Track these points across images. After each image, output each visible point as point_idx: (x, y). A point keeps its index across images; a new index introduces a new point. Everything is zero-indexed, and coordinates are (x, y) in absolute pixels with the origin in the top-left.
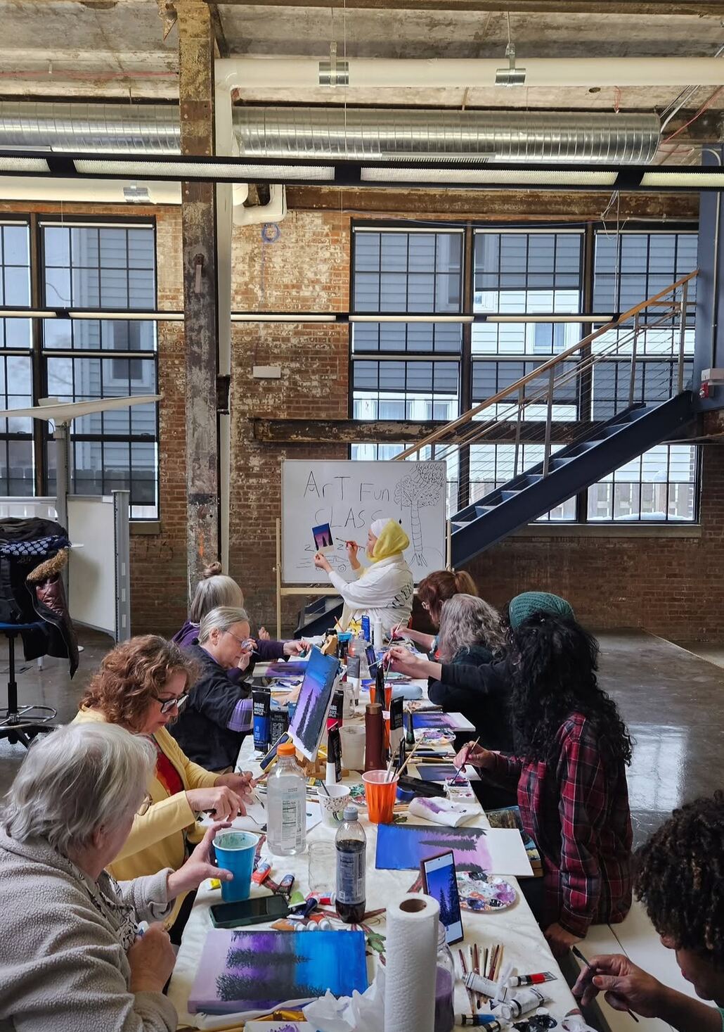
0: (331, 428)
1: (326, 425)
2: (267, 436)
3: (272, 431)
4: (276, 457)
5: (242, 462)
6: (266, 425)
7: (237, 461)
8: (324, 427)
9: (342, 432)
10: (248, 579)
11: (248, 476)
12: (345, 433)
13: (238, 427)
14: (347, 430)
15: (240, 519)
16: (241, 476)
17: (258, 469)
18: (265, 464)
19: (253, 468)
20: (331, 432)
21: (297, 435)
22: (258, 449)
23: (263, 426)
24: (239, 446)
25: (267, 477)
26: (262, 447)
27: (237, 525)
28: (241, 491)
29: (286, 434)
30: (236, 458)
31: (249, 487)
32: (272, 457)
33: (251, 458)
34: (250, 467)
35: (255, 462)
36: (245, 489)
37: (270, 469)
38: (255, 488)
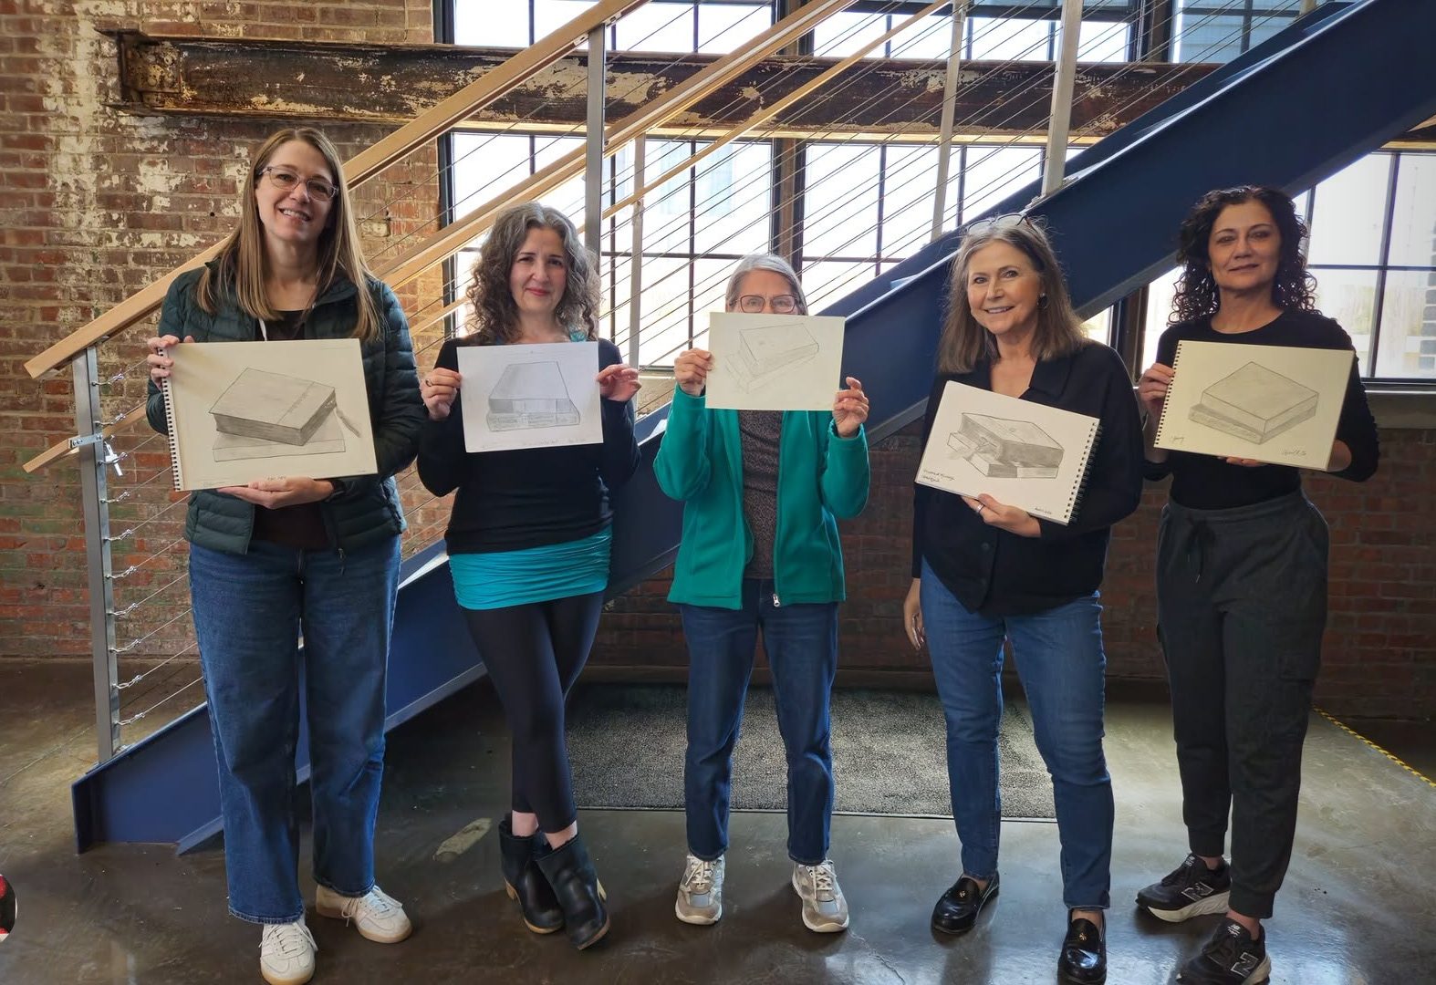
0: (375, 74)
1: (358, 64)
2: (177, 97)
3: (191, 80)
4: (219, 165)
5: (116, 180)
6: (168, 59)
7: (101, 178)
8: (355, 72)
9: (410, 90)
10: (159, 529)
11: (136, 224)
12: (420, 93)
13: (98, 70)
14: (424, 84)
15: (120, 354)
16: (115, 224)
17: (166, 202)
18: (188, 186)
19: (150, 200)
20: (376, 87)
21: (271, 93)
22: (161, 140)
23: (161, 63)
24: (104, 131)
25: (195, 227)
26: (174, 133)
27: (115, 369)
28: (119, 270)
29: (232, 92)
30: (97, 167)
31: (141, 258)
32: (206, 166)
33: (143, 168)
34: (143, 198)
35: (156, 180)
36: (132, 265)
37: (203, 205)
38: (161, 260)
